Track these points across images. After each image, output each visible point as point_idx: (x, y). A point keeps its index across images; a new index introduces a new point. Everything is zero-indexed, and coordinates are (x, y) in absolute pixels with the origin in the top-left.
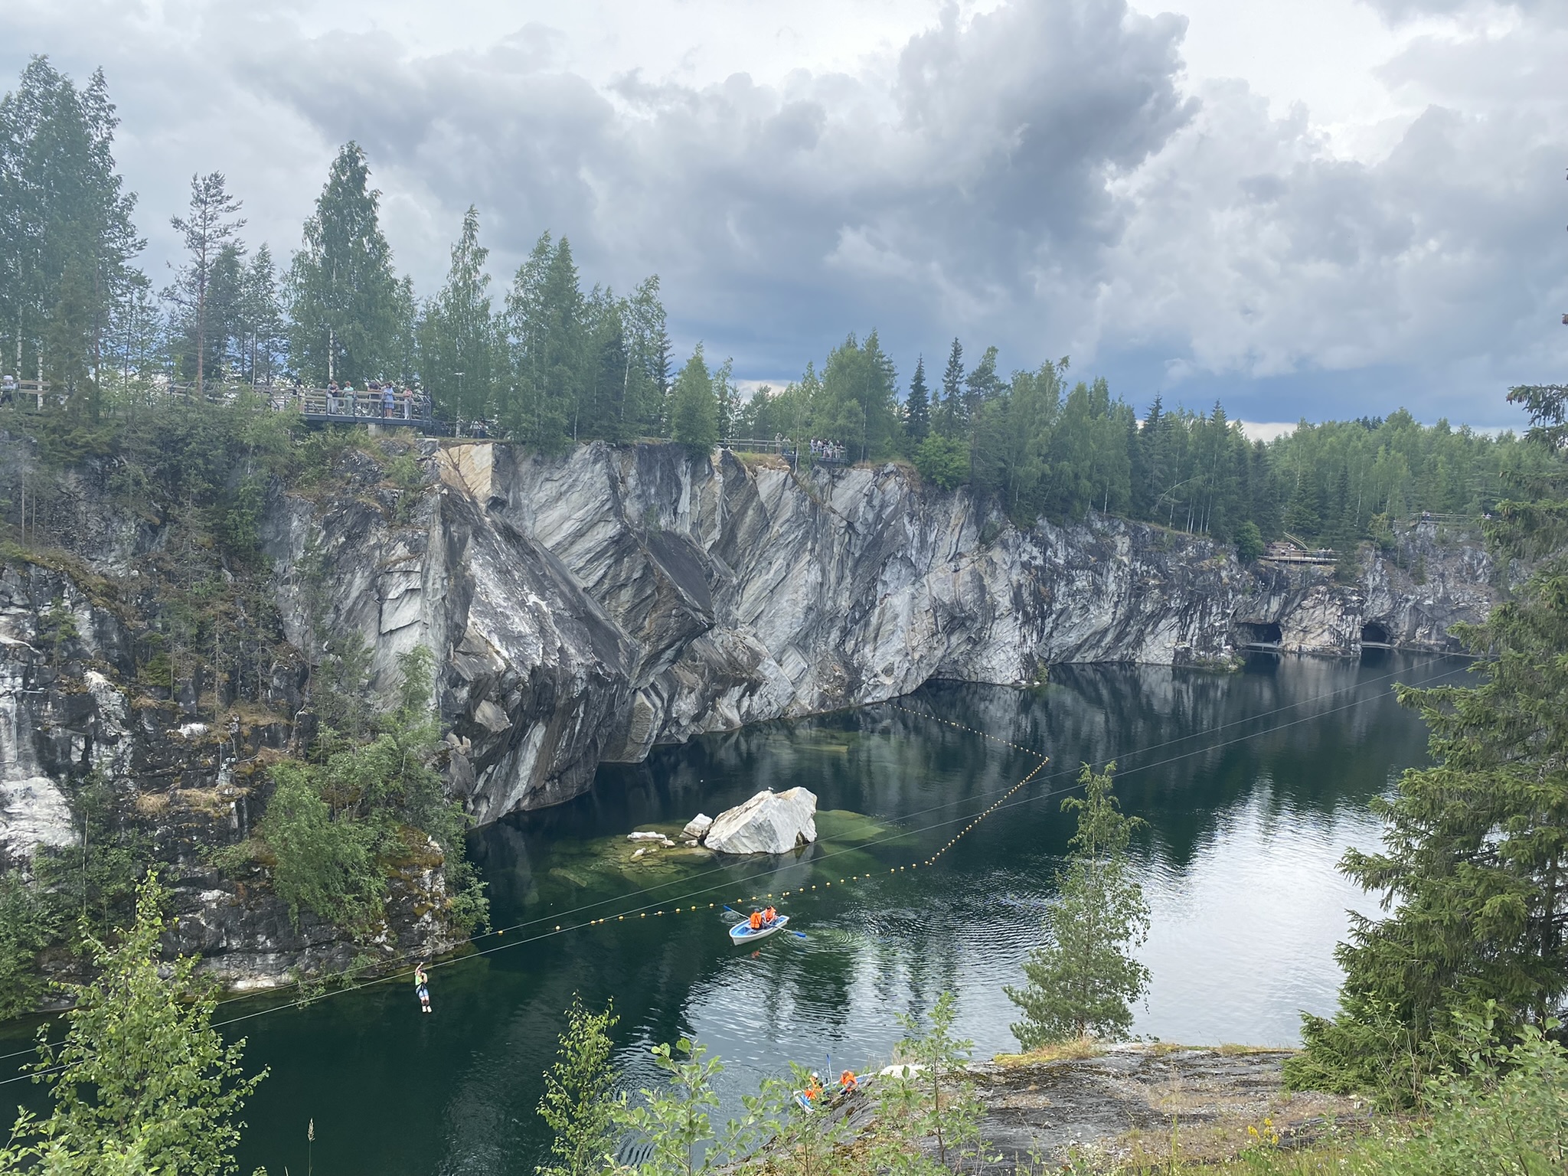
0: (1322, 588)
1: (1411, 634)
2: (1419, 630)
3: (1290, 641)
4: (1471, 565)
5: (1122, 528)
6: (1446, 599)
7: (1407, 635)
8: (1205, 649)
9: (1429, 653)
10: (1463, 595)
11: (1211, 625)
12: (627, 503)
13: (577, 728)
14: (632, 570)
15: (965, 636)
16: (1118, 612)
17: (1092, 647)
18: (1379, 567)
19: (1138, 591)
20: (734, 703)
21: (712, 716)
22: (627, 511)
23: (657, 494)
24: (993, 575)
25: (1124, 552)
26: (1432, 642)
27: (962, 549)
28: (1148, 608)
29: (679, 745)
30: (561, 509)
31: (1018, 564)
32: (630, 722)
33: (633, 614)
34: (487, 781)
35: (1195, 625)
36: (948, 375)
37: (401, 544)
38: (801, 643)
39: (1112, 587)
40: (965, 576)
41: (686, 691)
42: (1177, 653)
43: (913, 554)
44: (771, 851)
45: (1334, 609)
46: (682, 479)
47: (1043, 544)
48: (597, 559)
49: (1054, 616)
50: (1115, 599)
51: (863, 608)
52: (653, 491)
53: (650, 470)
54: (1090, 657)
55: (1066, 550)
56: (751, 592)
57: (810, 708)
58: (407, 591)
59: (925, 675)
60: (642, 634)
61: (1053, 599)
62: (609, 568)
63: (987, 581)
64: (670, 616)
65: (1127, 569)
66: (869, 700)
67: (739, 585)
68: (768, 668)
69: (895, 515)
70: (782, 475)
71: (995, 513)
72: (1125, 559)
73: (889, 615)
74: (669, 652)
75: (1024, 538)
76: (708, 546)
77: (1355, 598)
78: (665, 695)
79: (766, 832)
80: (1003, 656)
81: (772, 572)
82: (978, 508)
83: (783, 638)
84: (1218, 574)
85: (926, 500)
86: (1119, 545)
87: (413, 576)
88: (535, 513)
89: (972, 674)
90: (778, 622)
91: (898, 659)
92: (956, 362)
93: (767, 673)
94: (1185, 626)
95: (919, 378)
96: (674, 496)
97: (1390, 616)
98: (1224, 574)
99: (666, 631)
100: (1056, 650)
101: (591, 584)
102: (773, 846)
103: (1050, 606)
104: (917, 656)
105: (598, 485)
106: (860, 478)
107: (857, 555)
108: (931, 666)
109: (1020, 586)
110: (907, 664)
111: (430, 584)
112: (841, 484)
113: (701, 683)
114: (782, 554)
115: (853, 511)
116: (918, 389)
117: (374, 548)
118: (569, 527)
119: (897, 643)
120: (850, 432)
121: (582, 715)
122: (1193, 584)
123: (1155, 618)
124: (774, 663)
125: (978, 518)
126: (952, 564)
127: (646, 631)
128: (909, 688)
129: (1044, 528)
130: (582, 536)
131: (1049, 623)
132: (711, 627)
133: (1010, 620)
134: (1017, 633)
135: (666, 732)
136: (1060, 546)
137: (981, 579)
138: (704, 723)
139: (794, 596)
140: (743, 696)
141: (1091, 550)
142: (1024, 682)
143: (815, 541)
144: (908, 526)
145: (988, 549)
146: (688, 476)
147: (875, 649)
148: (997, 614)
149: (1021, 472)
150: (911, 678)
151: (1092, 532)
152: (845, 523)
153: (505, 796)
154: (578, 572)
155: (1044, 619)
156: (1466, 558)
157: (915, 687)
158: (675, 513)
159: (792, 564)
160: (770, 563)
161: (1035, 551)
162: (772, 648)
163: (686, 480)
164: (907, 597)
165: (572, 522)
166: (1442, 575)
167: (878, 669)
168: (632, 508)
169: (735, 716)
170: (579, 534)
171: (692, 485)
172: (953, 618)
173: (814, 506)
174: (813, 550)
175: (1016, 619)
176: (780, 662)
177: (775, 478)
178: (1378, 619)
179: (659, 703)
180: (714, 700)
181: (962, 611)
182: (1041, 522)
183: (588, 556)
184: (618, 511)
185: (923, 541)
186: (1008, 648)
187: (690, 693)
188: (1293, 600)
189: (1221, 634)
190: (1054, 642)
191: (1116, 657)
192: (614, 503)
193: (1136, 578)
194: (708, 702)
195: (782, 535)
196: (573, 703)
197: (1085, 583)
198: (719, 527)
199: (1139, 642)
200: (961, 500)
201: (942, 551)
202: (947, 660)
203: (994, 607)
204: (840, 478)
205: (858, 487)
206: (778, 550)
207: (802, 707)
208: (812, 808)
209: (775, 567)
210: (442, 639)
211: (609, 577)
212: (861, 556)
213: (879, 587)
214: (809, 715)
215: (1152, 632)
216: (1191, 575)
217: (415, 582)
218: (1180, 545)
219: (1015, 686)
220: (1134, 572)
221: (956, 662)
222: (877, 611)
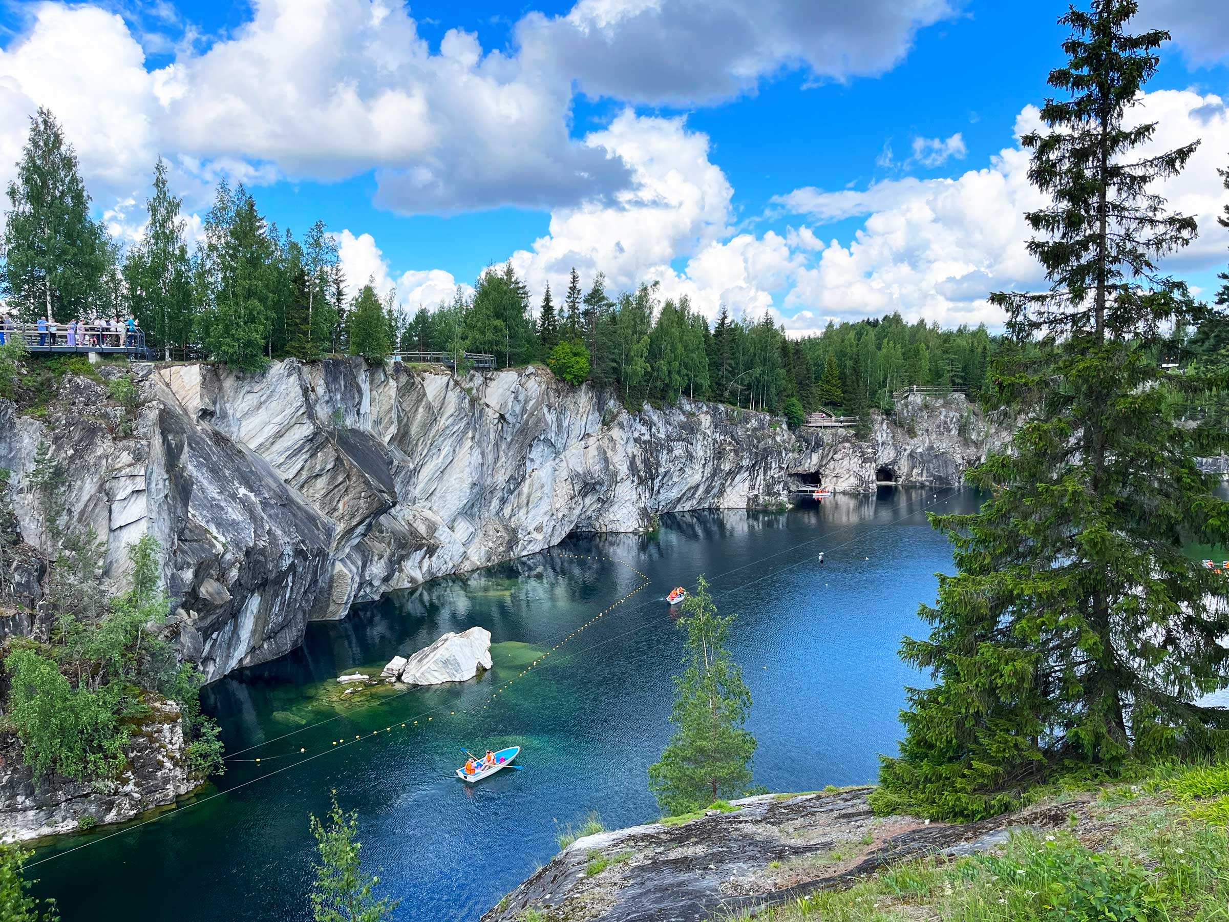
0: (847, 445)
1: (909, 475)
2: (915, 471)
3: (827, 484)
4: (946, 423)
5: (705, 408)
6: (931, 448)
7: (907, 475)
8: (768, 494)
9: (922, 486)
10: (943, 445)
11: (772, 477)
12: (318, 408)
13: (288, 595)
14: (325, 462)
15: (595, 497)
16: (706, 472)
17: (689, 499)
18: (885, 426)
19: (719, 454)
20: (417, 564)
21: (399, 577)
22: (319, 414)
23: (342, 399)
24: (614, 449)
25: (707, 426)
26: (924, 479)
27: (589, 431)
28: (726, 466)
29: (373, 602)
30: (262, 415)
31: (632, 440)
32: (331, 587)
33: (328, 498)
34: (212, 646)
35: (761, 477)
36: (569, 297)
37: (125, 453)
38: (469, 511)
39: (701, 453)
40: (593, 451)
41: (376, 558)
42: (749, 499)
43: (552, 436)
44: (457, 680)
45: (856, 460)
46: (363, 386)
47: (650, 425)
48: (295, 455)
49: (660, 477)
50: (703, 462)
51: (516, 481)
52: (339, 397)
53: (335, 379)
54: (687, 506)
55: (666, 427)
56: (425, 474)
57: (479, 563)
58: (133, 492)
59: (567, 529)
60: (336, 514)
61: (658, 464)
62: (306, 462)
63: (610, 454)
64: (360, 498)
65: (710, 439)
66: (525, 553)
67: (415, 469)
68: (443, 534)
69: (537, 407)
70: (445, 379)
71: (612, 402)
72: (708, 432)
73: (537, 485)
74: (361, 527)
75: (635, 420)
76: (387, 439)
77: (870, 450)
78: (360, 563)
79: (452, 665)
80: (625, 511)
81: (442, 456)
82: (599, 399)
83: (454, 509)
84: (774, 438)
85: (559, 394)
86: (703, 421)
87: (138, 479)
88: (240, 420)
89: (603, 526)
90: (449, 496)
91: (547, 518)
92: (575, 287)
93: (442, 538)
94: (753, 479)
95: (547, 299)
96: (357, 400)
97: (894, 462)
98: (778, 439)
99: (357, 510)
100: (663, 503)
101: (291, 476)
102: (458, 676)
103: (657, 470)
104: (560, 515)
105: (292, 395)
106: (507, 379)
107: (509, 440)
108: (571, 522)
109: (634, 456)
110: (553, 523)
111: (153, 485)
112: (492, 384)
113: (388, 550)
114: (449, 442)
115: (504, 405)
116: (548, 309)
117: (100, 457)
118: (270, 430)
119: (545, 506)
120: (497, 343)
121: (290, 584)
122: (757, 447)
123: (732, 474)
124: (448, 530)
125: (600, 406)
126: (583, 442)
127: (341, 511)
128: (556, 541)
129: (648, 412)
130: (281, 437)
131: (657, 482)
132: (394, 504)
133: (629, 482)
134: (634, 492)
135: (362, 593)
136: (660, 424)
137: (605, 453)
138: (393, 582)
139: (461, 475)
140: (424, 557)
141: (683, 426)
142: (641, 529)
143: (475, 430)
144: (547, 415)
145: (609, 430)
146: (367, 383)
147: (528, 512)
148: (619, 479)
149: (629, 369)
150: (557, 533)
151: (684, 413)
152: (497, 415)
153: (229, 657)
154: (279, 466)
155: (653, 480)
156: (942, 417)
157: (559, 540)
158: (358, 414)
159: (457, 449)
160: (439, 450)
161: (644, 429)
162: (445, 518)
163: (366, 387)
164: (550, 470)
165: (272, 425)
166: (927, 430)
167: (531, 528)
168: (323, 412)
169: (419, 576)
170: (279, 435)
171: (371, 390)
172: (586, 484)
173: (473, 402)
174: (473, 438)
175: (633, 481)
176: (452, 528)
177: (439, 382)
178: (887, 465)
179: (355, 570)
180: (399, 563)
181: (592, 478)
182: (647, 407)
183: (288, 453)
184: (310, 414)
185: (560, 426)
186: (628, 504)
187: (380, 559)
188: (828, 454)
189: (779, 482)
190: (661, 497)
191: (706, 505)
192: (307, 408)
193: (717, 446)
194: (394, 565)
195: (447, 427)
196: (283, 575)
197: (681, 451)
198: (396, 423)
199: (722, 492)
200: (586, 393)
201: (574, 433)
202: (583, 517)
203: (616, 474)
204: (491, 379)
205: (506, 386)
206: (445, 439)
207: (472, 563)
208: (489, 643)
209: (443, 453)
210: (167, 531)
211: (306, 469)
212: (512, 440)
213: (528, 463)
214: (478, 569)
215: (731, 485)
216: (755, 441)
217: (140, 484)
218: (747, 420)
219: (635, 533)
220: (715, 441)
221: (590, 518)
222: (527, 482)
